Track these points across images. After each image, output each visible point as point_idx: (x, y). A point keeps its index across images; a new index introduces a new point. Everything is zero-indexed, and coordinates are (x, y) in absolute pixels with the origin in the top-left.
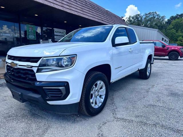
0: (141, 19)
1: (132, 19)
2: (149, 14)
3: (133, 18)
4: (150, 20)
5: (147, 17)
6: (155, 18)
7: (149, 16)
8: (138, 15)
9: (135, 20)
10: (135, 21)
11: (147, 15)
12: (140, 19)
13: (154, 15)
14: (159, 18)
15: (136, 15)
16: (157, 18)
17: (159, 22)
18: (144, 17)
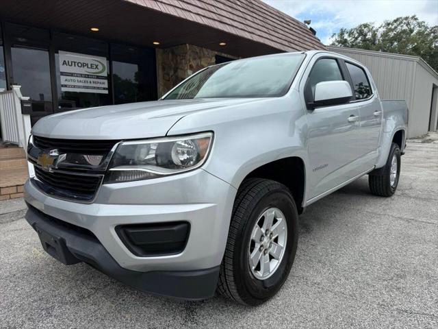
0: (374, 35)
1: (349, 36)
2: (395, 21)
3: (351, 33)
4: (398, 37)
5: (391, 30)
6: (411, 31)
7: (396, 28)
8: (366, 26)
9: (356, 38)
10: (358, 41)
11: (389, 24)
12: (369, 36)
13: (408, 24)
14: (424, 32)
15: (360, 27)
16: (419, 33)
17: (423, 42)
18: (382, 30)
